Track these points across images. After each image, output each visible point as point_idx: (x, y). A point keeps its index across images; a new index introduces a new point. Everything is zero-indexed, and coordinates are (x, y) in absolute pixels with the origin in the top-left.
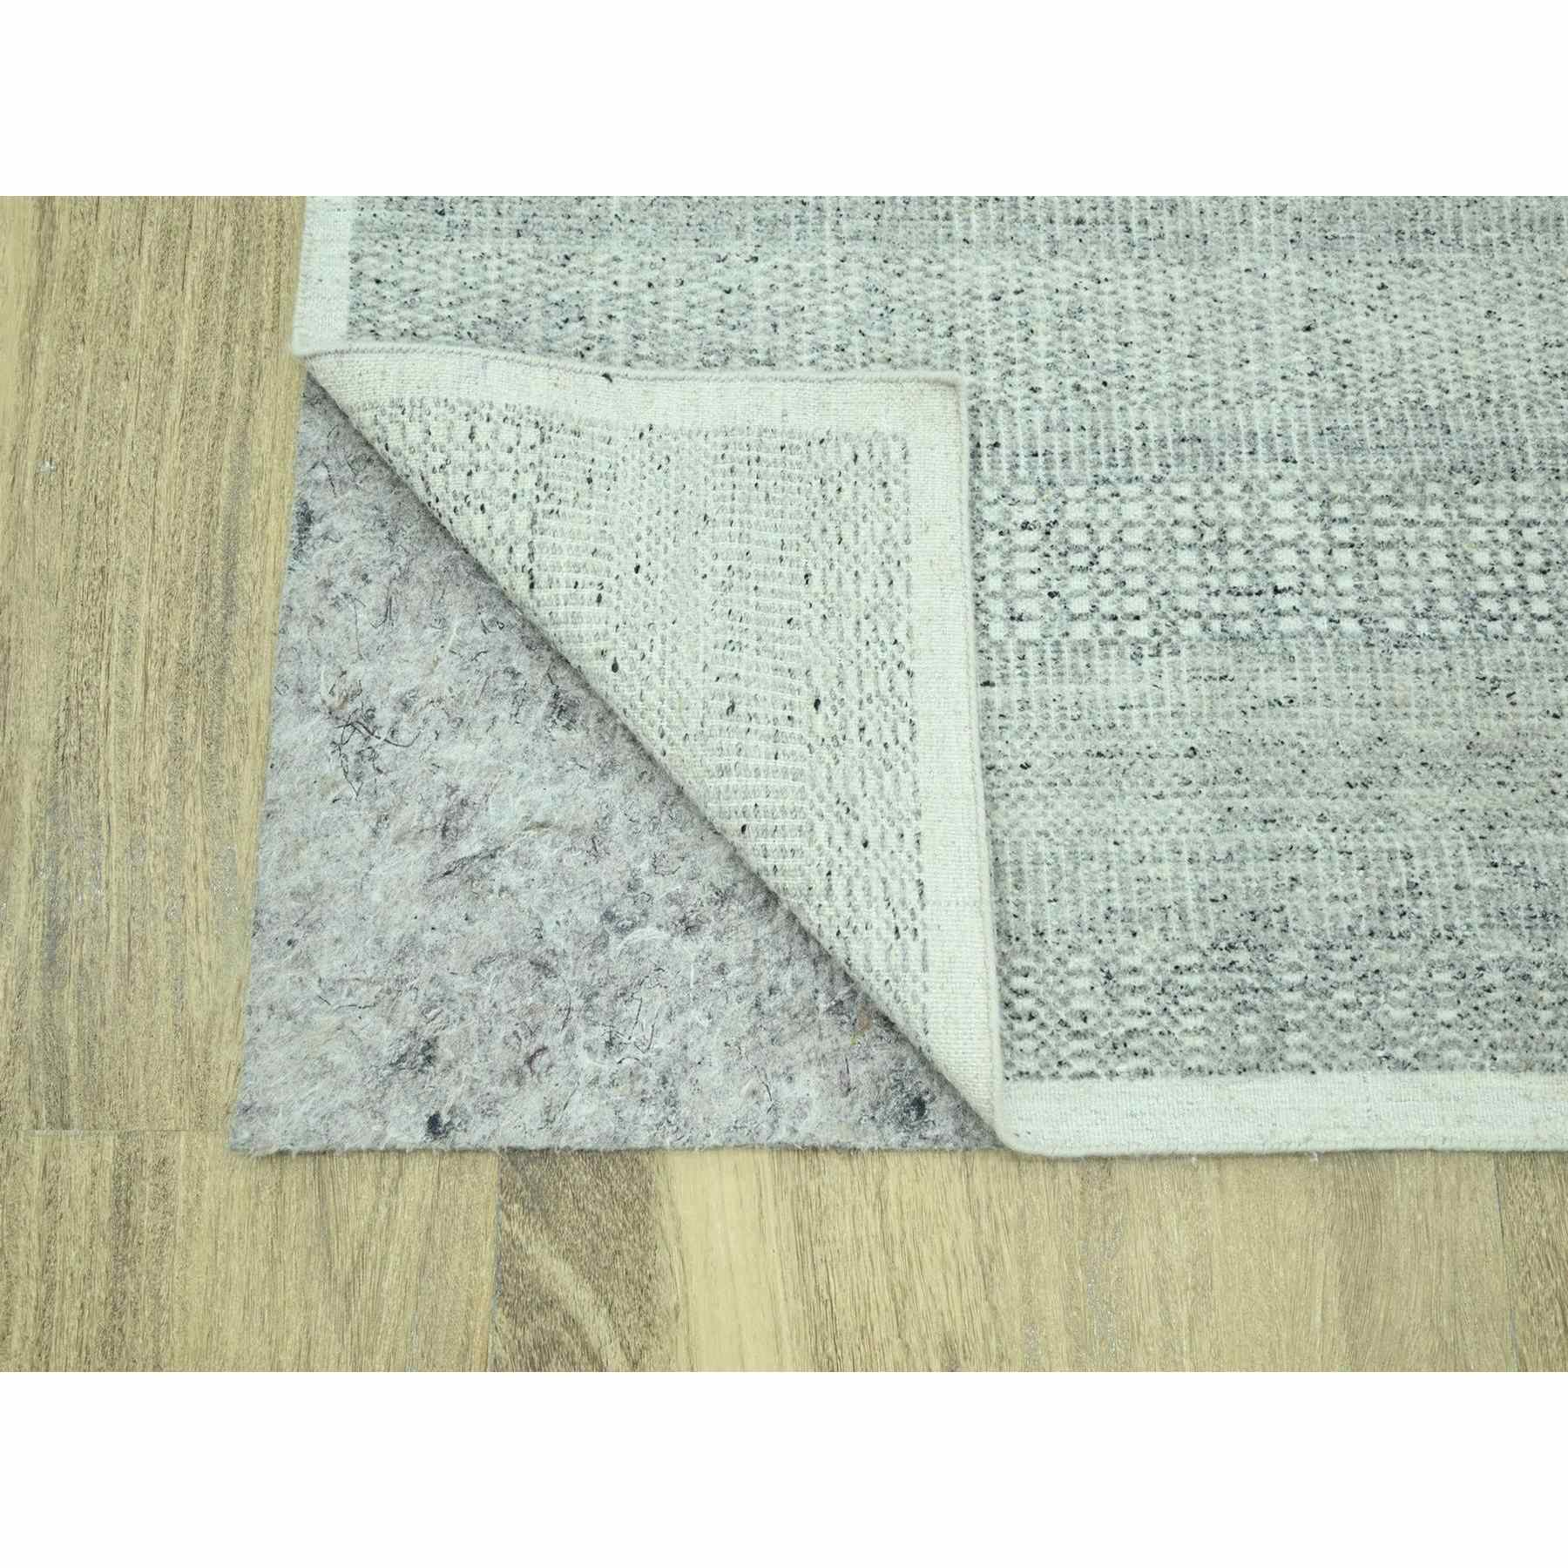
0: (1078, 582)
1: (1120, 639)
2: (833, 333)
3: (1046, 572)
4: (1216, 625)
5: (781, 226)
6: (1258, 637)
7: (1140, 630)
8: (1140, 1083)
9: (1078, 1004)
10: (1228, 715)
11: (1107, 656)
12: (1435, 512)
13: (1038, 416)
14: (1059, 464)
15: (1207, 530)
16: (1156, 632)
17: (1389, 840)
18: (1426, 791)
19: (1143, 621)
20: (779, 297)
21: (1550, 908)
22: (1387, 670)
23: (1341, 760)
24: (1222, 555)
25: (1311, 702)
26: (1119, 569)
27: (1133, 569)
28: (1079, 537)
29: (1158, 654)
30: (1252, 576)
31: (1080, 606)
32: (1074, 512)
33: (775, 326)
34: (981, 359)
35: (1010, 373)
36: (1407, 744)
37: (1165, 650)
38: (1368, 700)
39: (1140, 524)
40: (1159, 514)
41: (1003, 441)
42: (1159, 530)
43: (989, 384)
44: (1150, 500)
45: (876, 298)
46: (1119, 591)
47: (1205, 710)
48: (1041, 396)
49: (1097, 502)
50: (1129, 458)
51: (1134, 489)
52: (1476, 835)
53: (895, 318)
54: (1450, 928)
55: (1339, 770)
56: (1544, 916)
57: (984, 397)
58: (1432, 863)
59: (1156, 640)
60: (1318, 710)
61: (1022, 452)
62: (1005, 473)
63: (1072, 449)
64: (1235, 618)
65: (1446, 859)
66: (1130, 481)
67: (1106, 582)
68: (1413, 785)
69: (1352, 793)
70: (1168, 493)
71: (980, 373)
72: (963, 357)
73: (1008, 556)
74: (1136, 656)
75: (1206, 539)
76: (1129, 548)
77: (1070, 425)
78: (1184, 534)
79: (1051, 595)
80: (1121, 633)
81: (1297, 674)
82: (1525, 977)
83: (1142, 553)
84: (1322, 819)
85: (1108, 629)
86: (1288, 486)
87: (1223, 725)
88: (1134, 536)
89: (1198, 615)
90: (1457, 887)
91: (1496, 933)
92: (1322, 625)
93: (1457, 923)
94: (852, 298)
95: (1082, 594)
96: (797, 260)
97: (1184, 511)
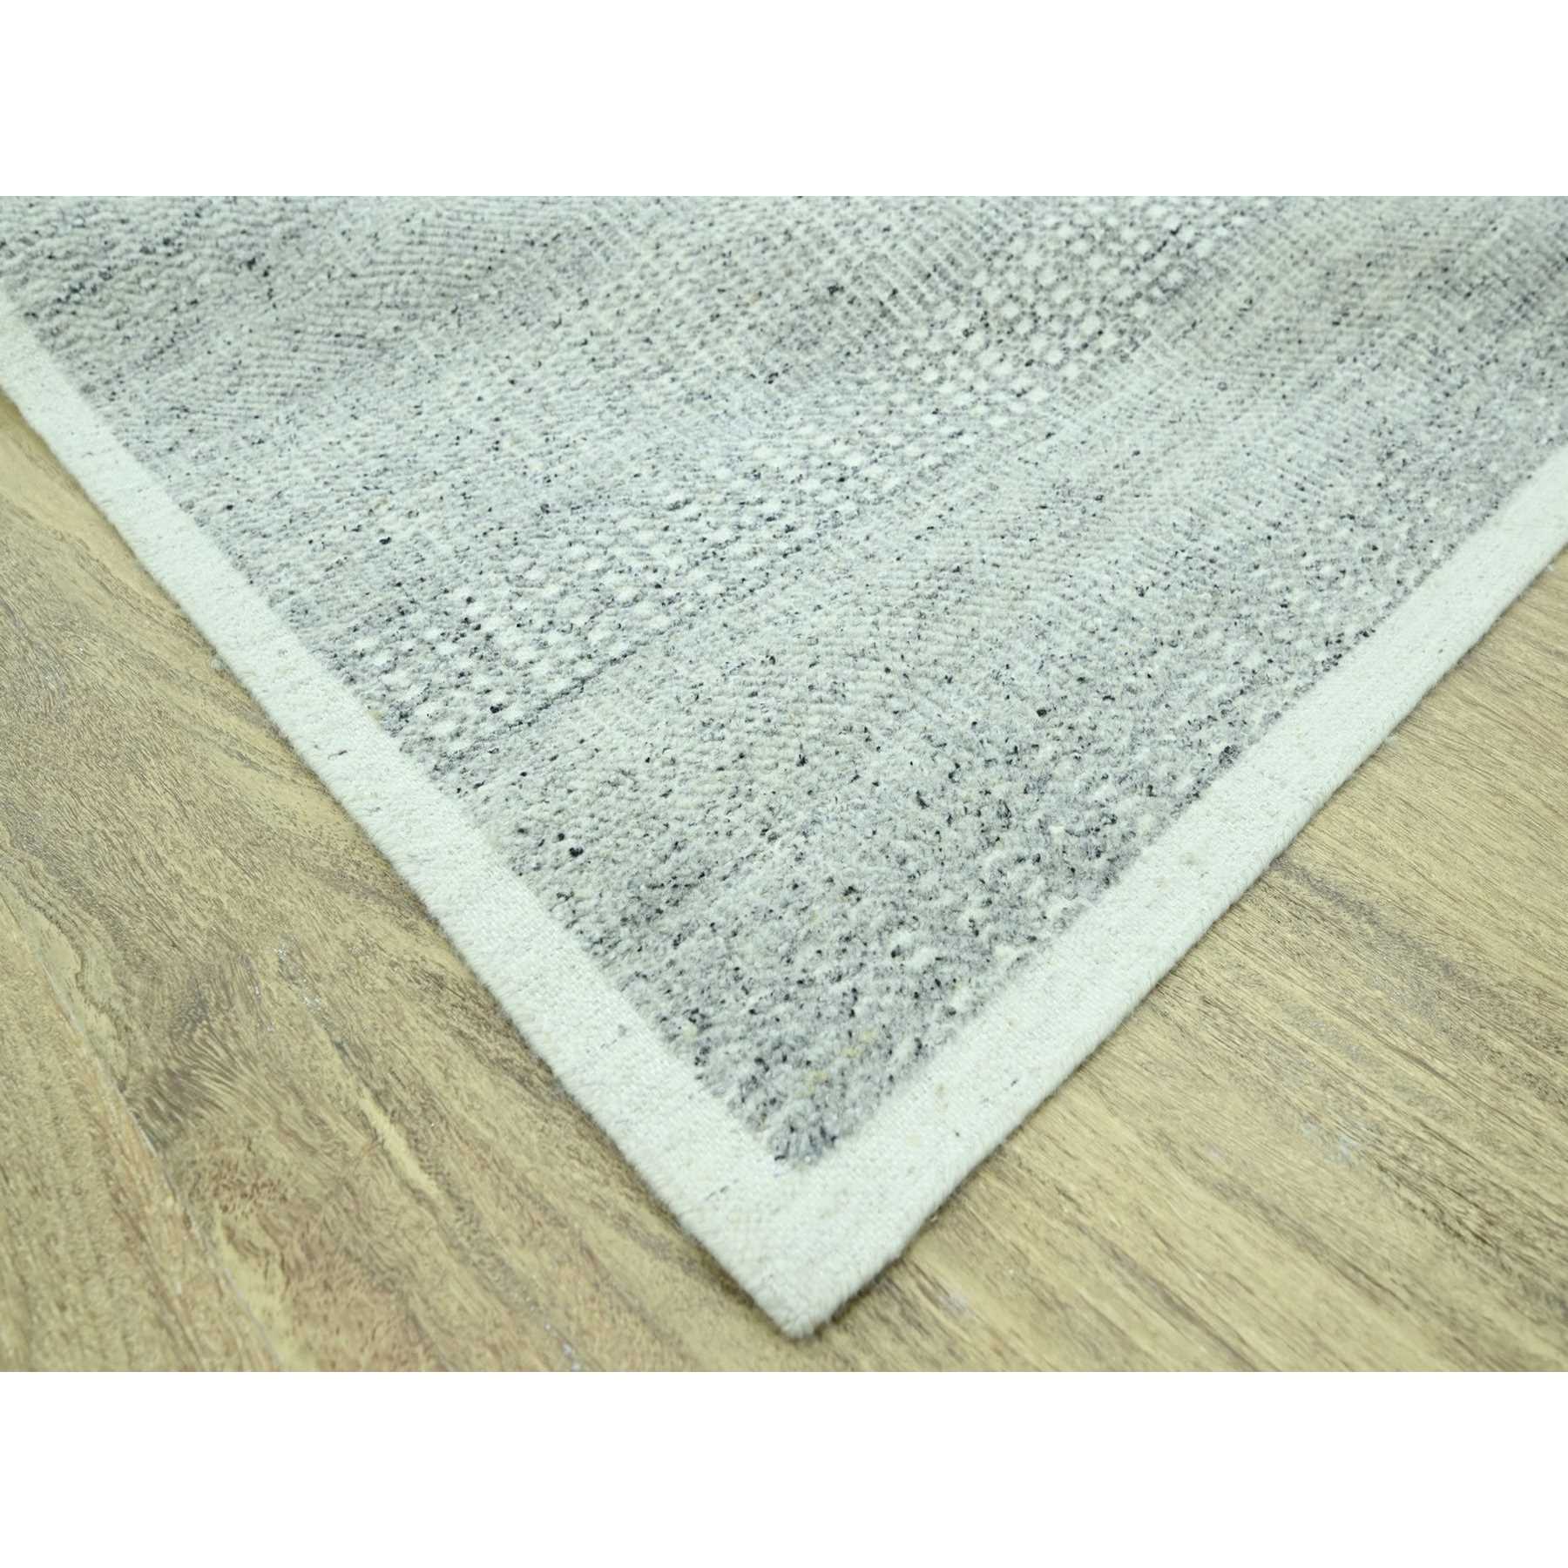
0: (1038, 343)
1: (1103, 356)
2: (697, 310)
3: (1010, 354)
4: (1156, 292)
5: (585, 260)
6: (1192, 277)
7: (1109, 340)
10: (1220, 348)
11: (1105, 373)
13: (904, 245)
14: (951, 269)
15: (1091, 231)
16: (1122, 332)
17: (1392, 337)
18: (1386, 282)
19: (1107, 331)
20: (632, 316)
21: (1525, 292)
22: (1289, 227)
23: (1316, 313)
24: (1117, 240)
25: (1262, 290)
26: (1056, 311)
27: (1068, 301)
28: (1011, 311)
29: (1137, 346)
30: (1149, 237)
31: (1055, 357)
32: (992, 296)
33: (648, 340)
34: (828, 238)
35: (859, 231)
36: (1346, 262)
37: (1139, 339)
38: (1298, 256)
39: (1045, 264)
40: (1052, 247)
41: (896, 285)
42: (1061, 258)
43: (850, 251)
44: (1036, 243)
45: (708, 256)
46: (1071, 326)
47: (1202, 356)
48: (896, 230)
49: (1002, 273)
50: (995, 226)
51: (1019, 243)
52: (1440, 283)
53: (736, 258)
54: (1482, 357)
55: (1320, 320)
56: (1526, 300)
57: (854, 264)
58: (1431, 329)
59: (1126, 338)
60: (1272, 291)
61: (917, 282)
62: (918, 308)
63: (951, 250)
64: (1163, 274)
65: (1437, 319)
66: (1011, 240)
67: (1056, 327)
68: (1375, 286)
69: (1342, 327)
70: (1043, 228)
71: (837, 248)
72: (813, 246)
73: (973, 363)
74: (1124, 358)
75: (1098, 238)
76: (1050, 289)
77: (934, 233)
78: (1080, 247)
79: (1028, 364)
80: (1099, 351)
81: (1239, 279)
82: (1552, 348)
83: (1064, 285)
84: (1341, 361)
85: (1088, 356)
87: (1222, 356)
88: (1048, 278)
89: (1139, 295)
90: (1461, 330)
91: (1509, 338)
92: (1222, 232)
93: (1483, 351)
94: (689, 270)
95: (1048, 348)
96: (620, 276)
97: (1065, 232)
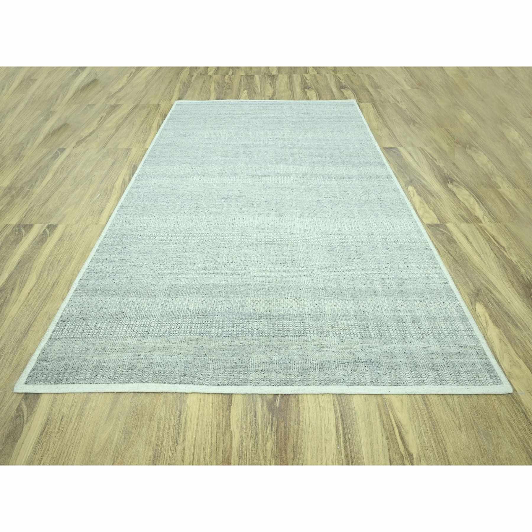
0: (129, 330)
4: (142, 335)
6: (145, 336)
7: (133, 335)
8: (114, 384)
9: (111, 375)
10: (139, 344)
11: (129, 338)
12: (170, 322)
15: (145, 325)
17: (152, 357)
22: (158, 339)
24: (145, 328)
27: (135, 329)
28: (131, 326)
29: (134, 338)
30: (147, 330)
32: (132, 323)
36: (157, 347)
38: (154, 342)
42: (140, 325)
44: (140, 322)
47: (137, 344)
49: (134, 322)
50: (139, 318)
54: (154, 367)
55: (149, 350)
58: (155, 360)
59: (135, 336)
60: (149, 343)
63: (134, 317)
64: (144, 334)
65: (157, 359)
66: (139, 320)
67: (132, 330)
68: (156, 351)
69: (149, 352)
70: (142, 321)
74: (132, 338)
76: (136, 327)
77: (135, 314)
78: (142, 325)
81: (148, 340)
84: (145, 355)
85: (130, 335)
86: (154, 320)
89: (140, 334)
90: (157, 362)
91: (159, 367)
92: (153, 334)
95: (129, 332)
97: (143, 323)
